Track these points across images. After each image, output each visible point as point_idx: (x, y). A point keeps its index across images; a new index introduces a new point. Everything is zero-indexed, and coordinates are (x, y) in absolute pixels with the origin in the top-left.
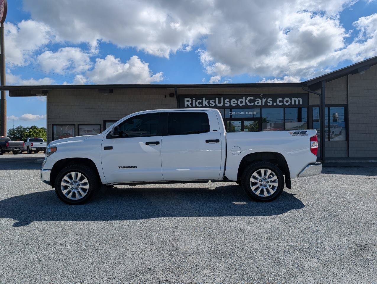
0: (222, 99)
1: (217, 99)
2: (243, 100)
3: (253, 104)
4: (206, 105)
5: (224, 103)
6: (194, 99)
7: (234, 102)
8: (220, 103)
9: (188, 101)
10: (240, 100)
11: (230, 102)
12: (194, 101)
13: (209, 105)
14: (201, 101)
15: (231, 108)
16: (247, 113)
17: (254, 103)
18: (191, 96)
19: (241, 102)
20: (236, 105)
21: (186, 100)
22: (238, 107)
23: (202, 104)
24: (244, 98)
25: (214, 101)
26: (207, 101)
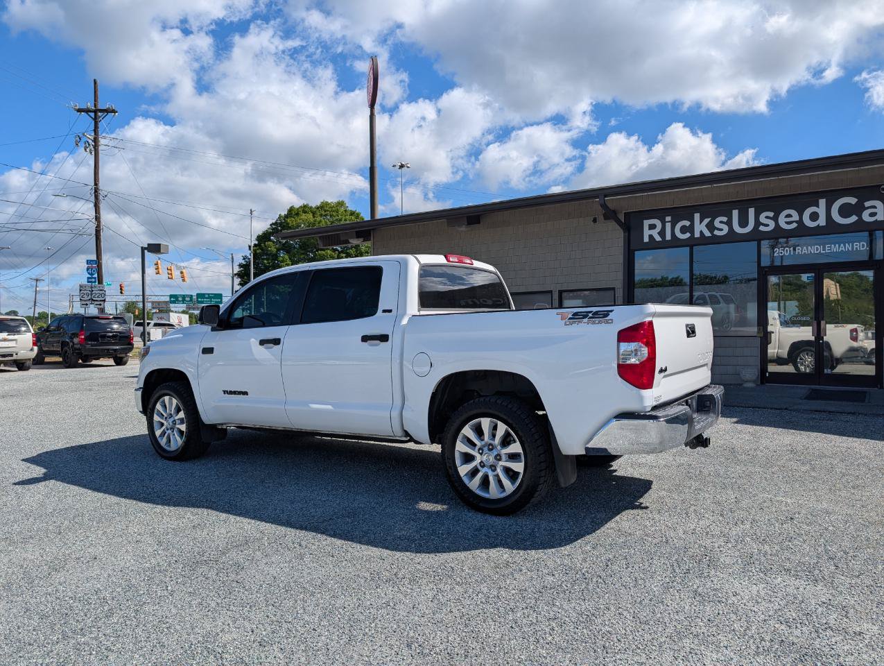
0: (752, 211)
1: (735, 213)
2: (821, 209)
3: (854, 218)
4: (701, 232)
5: (758, 223)
6: (668, 219)
7: (787, 219)
8: (743, 223)
9: (652, 227)
10: (813, 209)
11: (775, 219)
12: (668, 226)
13: (712, 232)
14: (687, 223)
15: (778, 235)
16: (835, 248)
17: (860, 216)
18: (660, 214)
19: (814, 217)
20: (795, 225)
21: (647, 223)
22: (802, 231)
23: (692, 232)
24: (822, 202)
25: (725, 219)
26: (707, 221)
